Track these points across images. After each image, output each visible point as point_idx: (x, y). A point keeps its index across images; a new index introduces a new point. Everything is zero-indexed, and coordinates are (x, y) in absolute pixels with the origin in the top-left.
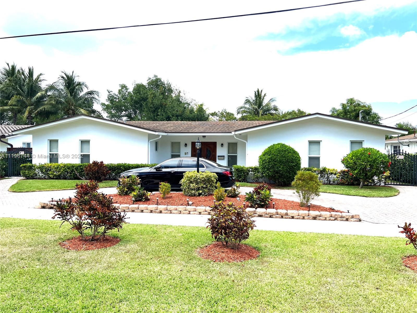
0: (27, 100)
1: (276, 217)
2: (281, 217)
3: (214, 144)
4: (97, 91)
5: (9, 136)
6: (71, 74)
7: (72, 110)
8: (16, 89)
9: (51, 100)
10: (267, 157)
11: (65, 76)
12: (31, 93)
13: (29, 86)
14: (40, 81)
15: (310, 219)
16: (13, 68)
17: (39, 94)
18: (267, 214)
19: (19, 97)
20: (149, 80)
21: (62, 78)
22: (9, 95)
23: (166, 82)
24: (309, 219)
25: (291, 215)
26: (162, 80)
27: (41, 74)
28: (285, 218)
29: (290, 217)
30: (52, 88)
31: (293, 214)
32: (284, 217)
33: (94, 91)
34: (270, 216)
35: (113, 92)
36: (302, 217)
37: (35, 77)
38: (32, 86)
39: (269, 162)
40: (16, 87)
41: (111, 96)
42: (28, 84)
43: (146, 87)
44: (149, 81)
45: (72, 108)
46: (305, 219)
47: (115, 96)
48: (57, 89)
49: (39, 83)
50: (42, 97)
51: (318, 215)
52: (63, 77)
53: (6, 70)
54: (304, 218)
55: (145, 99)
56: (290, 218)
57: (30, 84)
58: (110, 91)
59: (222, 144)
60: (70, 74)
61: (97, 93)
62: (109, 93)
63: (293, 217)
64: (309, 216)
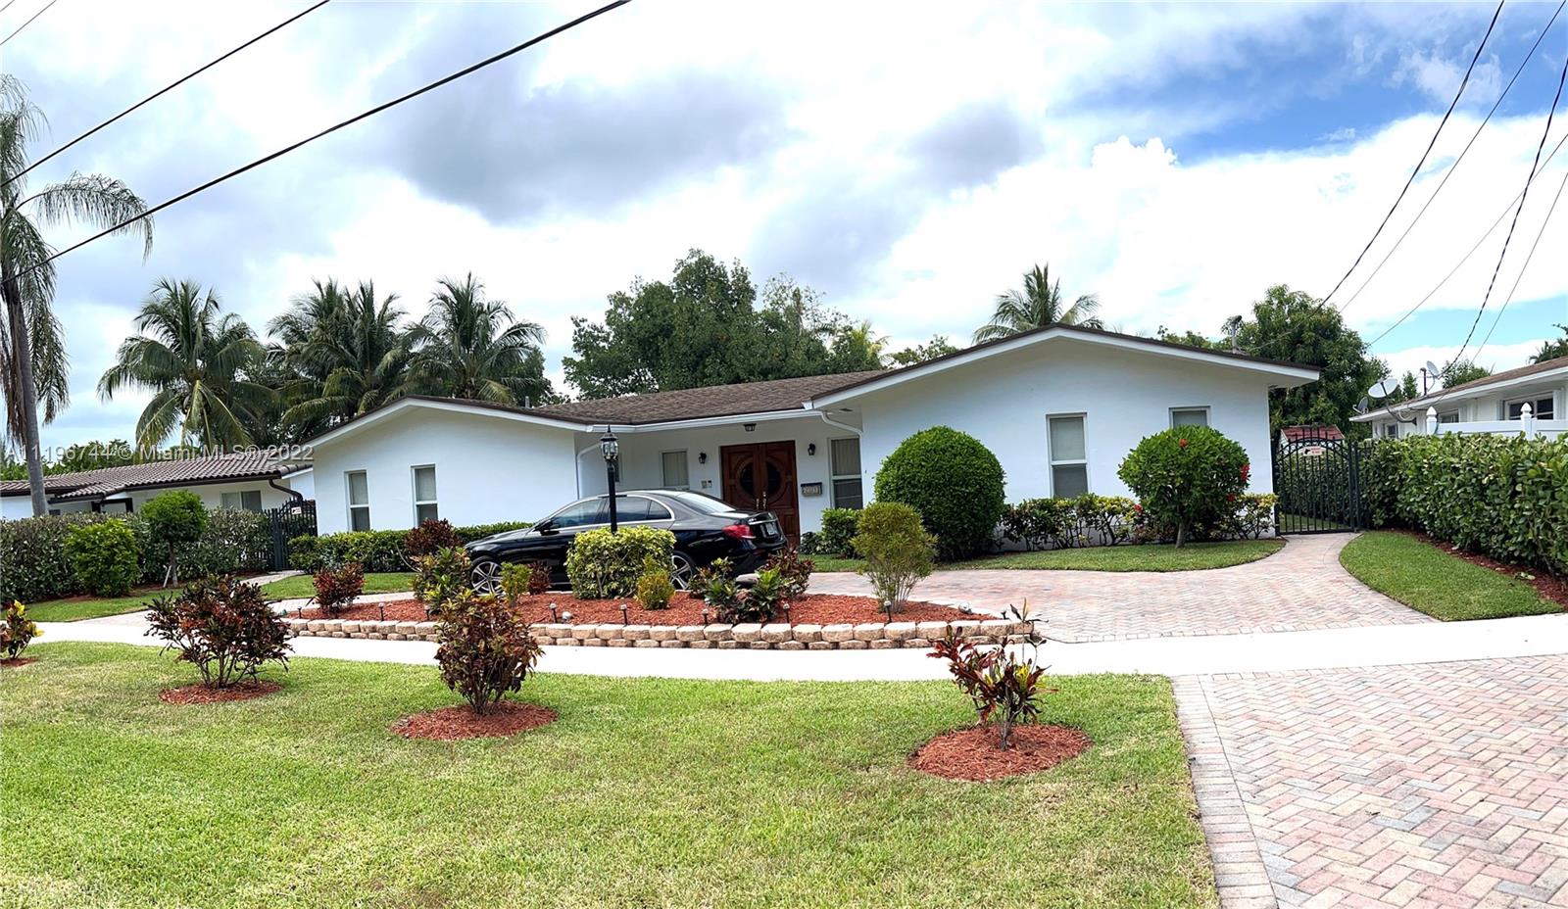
0: (363, 373)
1: (788, 648)
2: (802, 646)
3: (789, 447)
4: (533, 322)
5: (290, 472)
6: (465, 286)
7: (472, 388)
8: (336, 350)
9: (416, 368)
10: (893, 472)
11: (449, 294)
12: (371, 355)
13: (365, 337)
14: (392, 317)
15: (885, 646)
16: (331, 290)
17: (388, 357)
18: (762, 640)
19: (343, 371)
20: (681, 269)
21: (441, 301)
22: (324, 368)
23: (729, 269)
24: (881, 646)
25: (830, 639)
26: (717, 263)
27: (391, 298)
28: (814, 649)
29: (826, 643)
30: (419, 332)
31: (836, 636)
32: (811, 647)
33: (526, 326)
34: (772, 644)
35: (589, 323)
36: (862, 643)
37: (378, 309)
38: (371, 333)
39: (898, 490)
40: (336, 345)
41: (582, 333)
42: (362, 330)
43: (674, 291)
44: (679, 272)
45: (471, 381)
46: (871, 648)
47: (596, 333)
48: (432, 335)
49: (390, 324)
50: (398, 364)
51: (907, 634)
52: (444, 298)
53: (316, 300)
54: (868, 646)
55: (666, 331)
56: (827, 648)
57: (367, 331)
58: (580, 318)
59: (812, 447)
60: (461, 283)
61: (536, 330)
62: (578, 325)
63: (836, 646)
64: (884, 638)
